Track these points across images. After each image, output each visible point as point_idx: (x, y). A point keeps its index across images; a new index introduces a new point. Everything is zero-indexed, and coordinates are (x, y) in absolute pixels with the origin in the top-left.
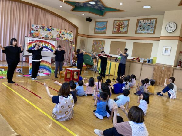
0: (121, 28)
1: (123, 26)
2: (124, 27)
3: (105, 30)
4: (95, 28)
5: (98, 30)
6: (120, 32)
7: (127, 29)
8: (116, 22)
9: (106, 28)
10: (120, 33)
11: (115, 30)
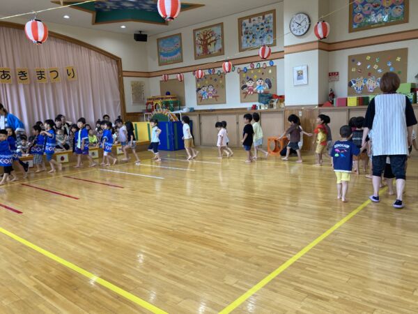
0: (210, 44)
1: (213, 38)
2: (215, 40)
3: (179, 54)
4: (160, 54)
5: (165, 58)
6: (210, 53)
7: (223, 44)
8: (197, 33)
9: (180, 50)
10: (210, 55)
11: (200, 51)
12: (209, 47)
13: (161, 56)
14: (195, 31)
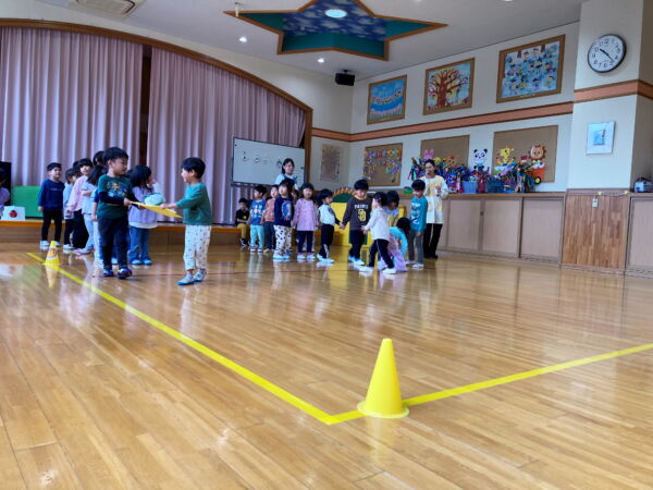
0: (449, 91)
1: (457, 82)
2: (459, 85)
3: (400, 106)
4: (371, 106)
5: (379, 112)
6: (449, 105)
7: (471, 90)
8: (432, 74)
9: (402, 100)
10: (450, 107)
11: (433, 101)
12: (448, 95)
13: (373, 110)
14: (428, 71)
